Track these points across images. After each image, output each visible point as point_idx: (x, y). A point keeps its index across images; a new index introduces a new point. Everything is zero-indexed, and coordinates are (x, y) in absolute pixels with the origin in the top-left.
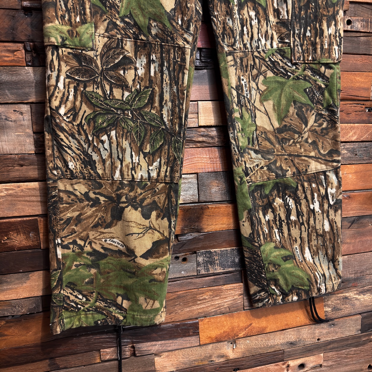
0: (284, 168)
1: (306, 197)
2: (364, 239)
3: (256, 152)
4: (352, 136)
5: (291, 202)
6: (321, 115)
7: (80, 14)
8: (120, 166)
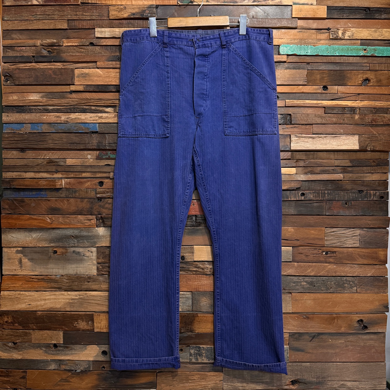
2: (325, 351)
4: (311, 272)
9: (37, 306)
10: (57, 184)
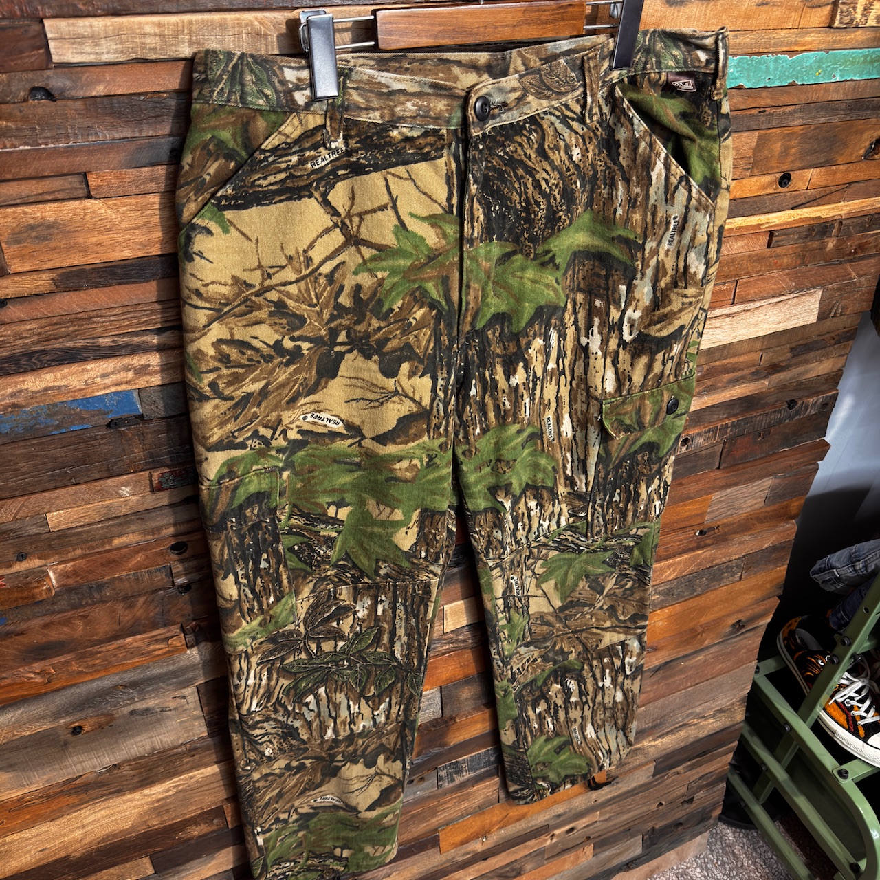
0: (566, 650)
1: (594, 676)
2: (671, 680)
3: (527, 645)
4: (670, 574)
5: (572, 684)
6: (626, 575)
7: (275, 591)
8: (332, 725)
9: (66, 847)
10: (37, 590)
